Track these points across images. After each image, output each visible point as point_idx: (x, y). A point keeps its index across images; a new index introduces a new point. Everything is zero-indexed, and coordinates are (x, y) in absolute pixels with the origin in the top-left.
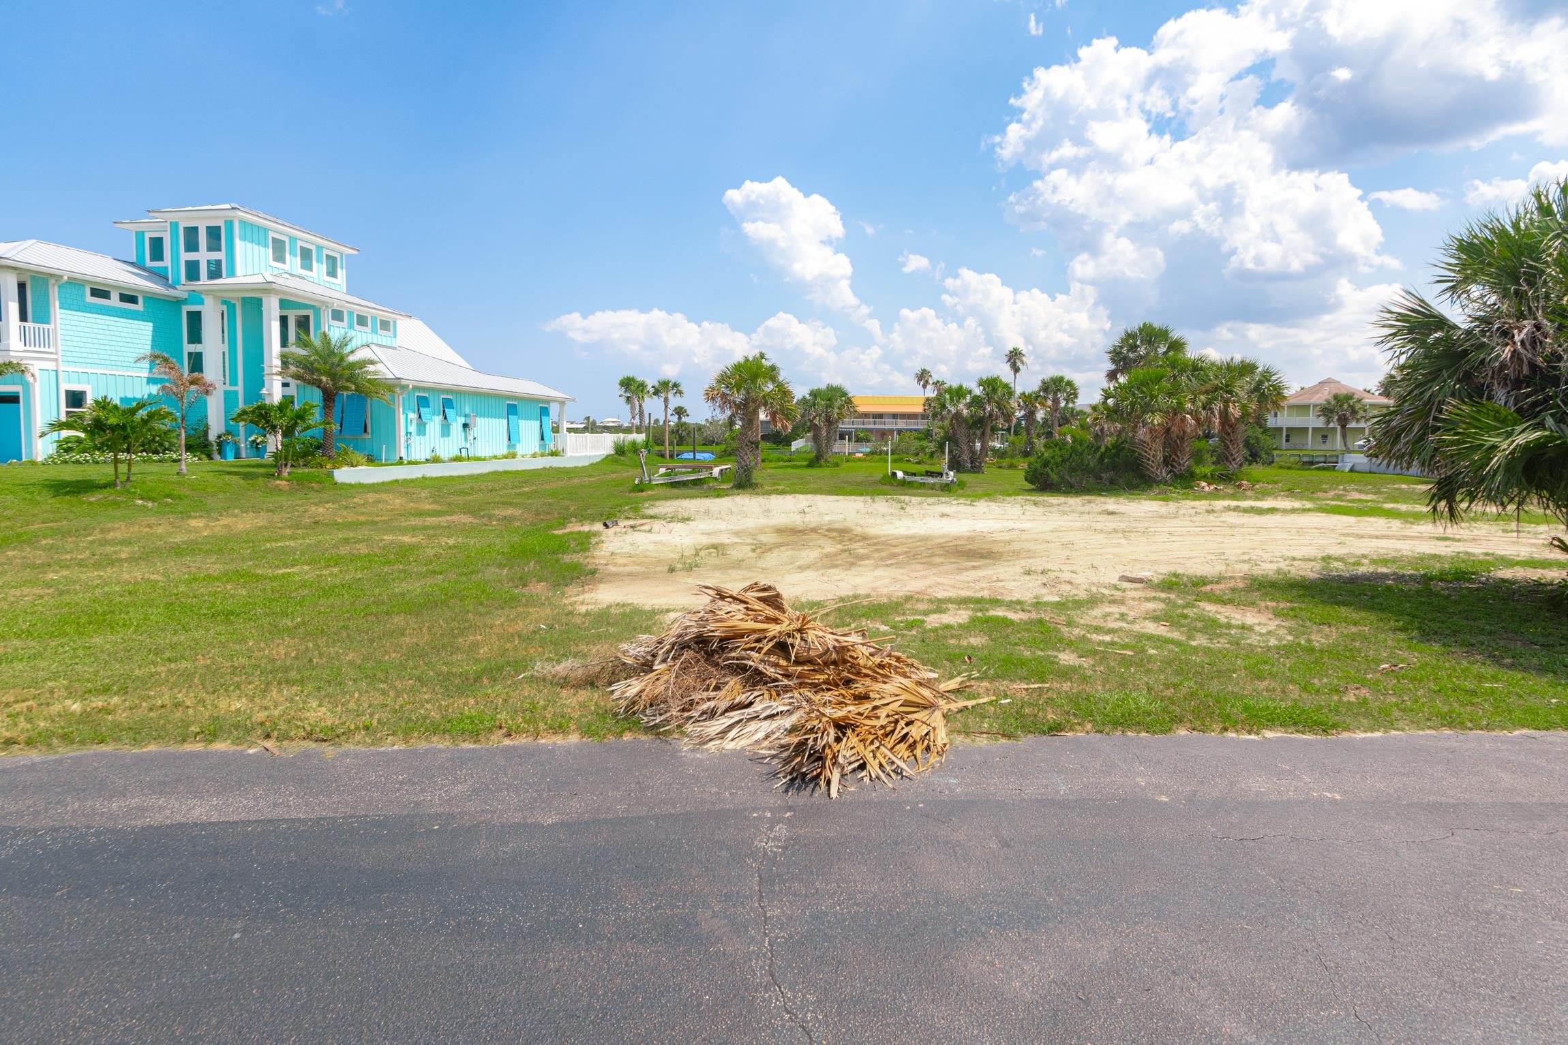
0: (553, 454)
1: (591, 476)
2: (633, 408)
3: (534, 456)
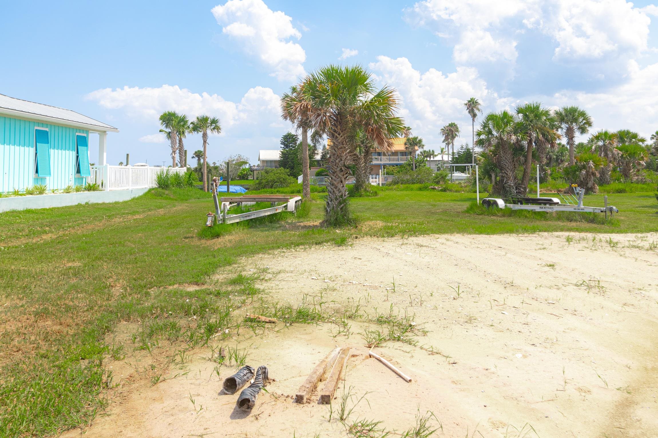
0: (90, 188)
1: (134, 213)
2: (173, 143)
3: (67, 191)
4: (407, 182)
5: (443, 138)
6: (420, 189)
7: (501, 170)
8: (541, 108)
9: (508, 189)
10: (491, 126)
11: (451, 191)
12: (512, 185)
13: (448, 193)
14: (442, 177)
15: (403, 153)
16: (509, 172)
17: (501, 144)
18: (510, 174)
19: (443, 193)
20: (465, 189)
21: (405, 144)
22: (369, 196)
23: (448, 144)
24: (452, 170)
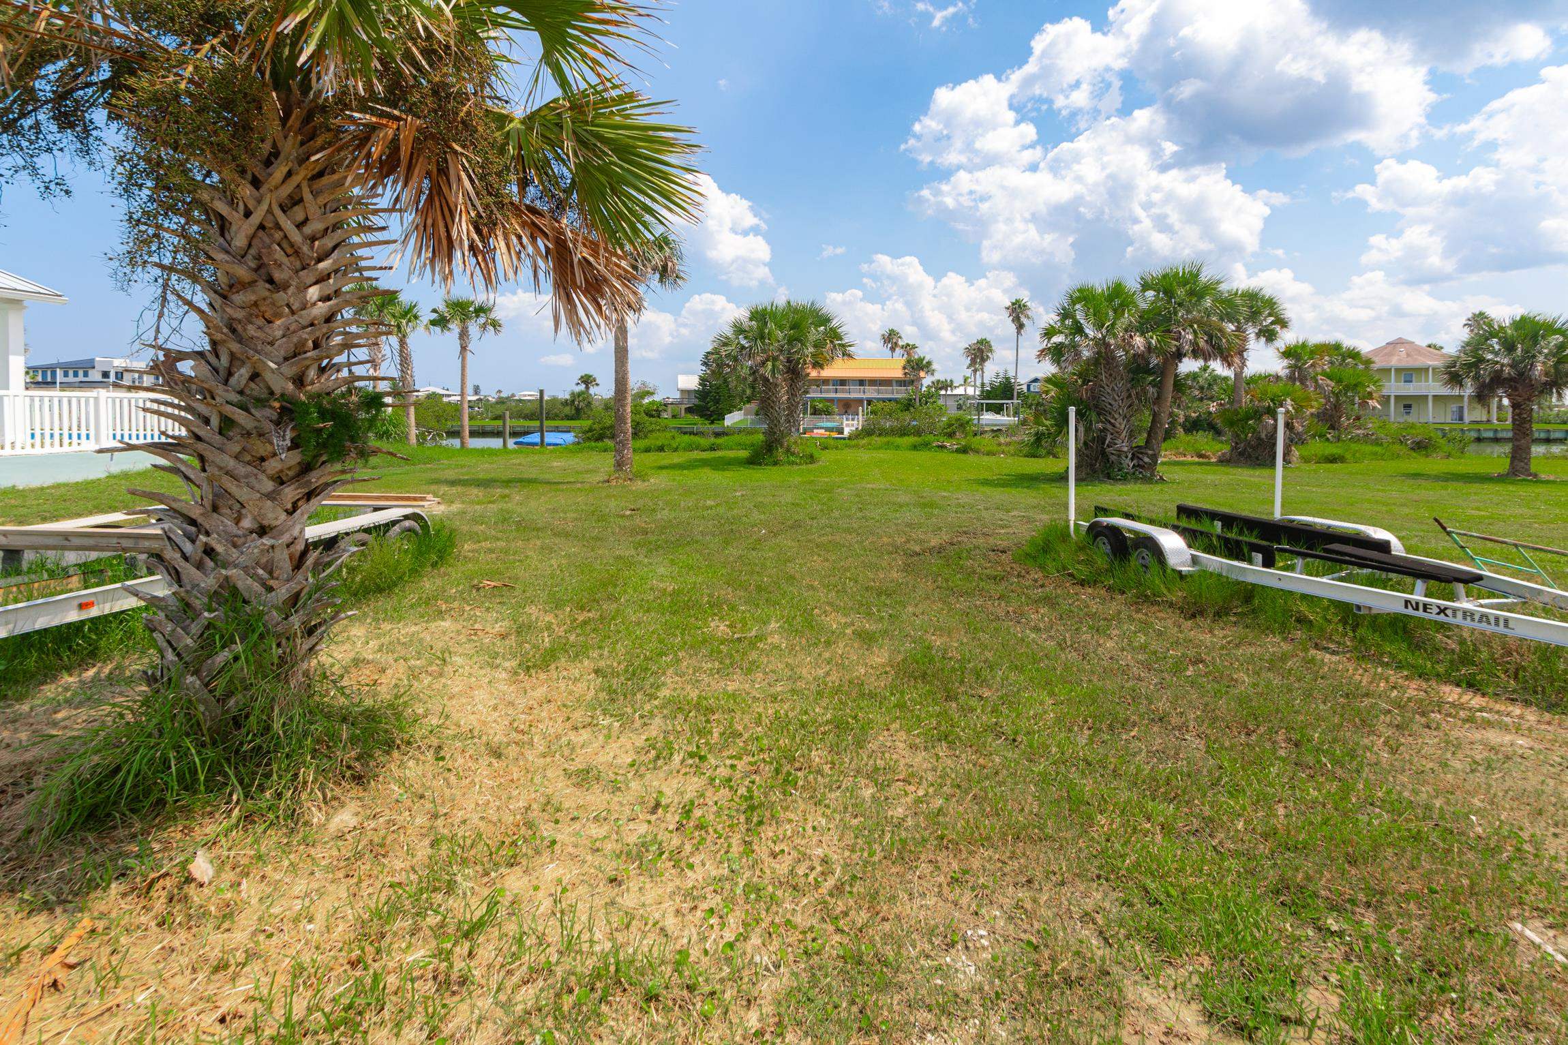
4: (892, 432)
5: (968, 361)
6: (915, 447)
7: (1099, 414)
8: (1204, 277)
9: (1113, 458)
10: (1079, 316)
11: (977, 452)
12: (1126, 449)
13: (971, 458)
14: (962, 425)
15: (901, 383)
16: (1120, 420)
17: (1104, 356)
18: (1121, 424)
19: (962, 456)
20: (1006, 449)
21: (904, 368)
22: (793, 463)
23: (975, 371)
24: (980, 409)
